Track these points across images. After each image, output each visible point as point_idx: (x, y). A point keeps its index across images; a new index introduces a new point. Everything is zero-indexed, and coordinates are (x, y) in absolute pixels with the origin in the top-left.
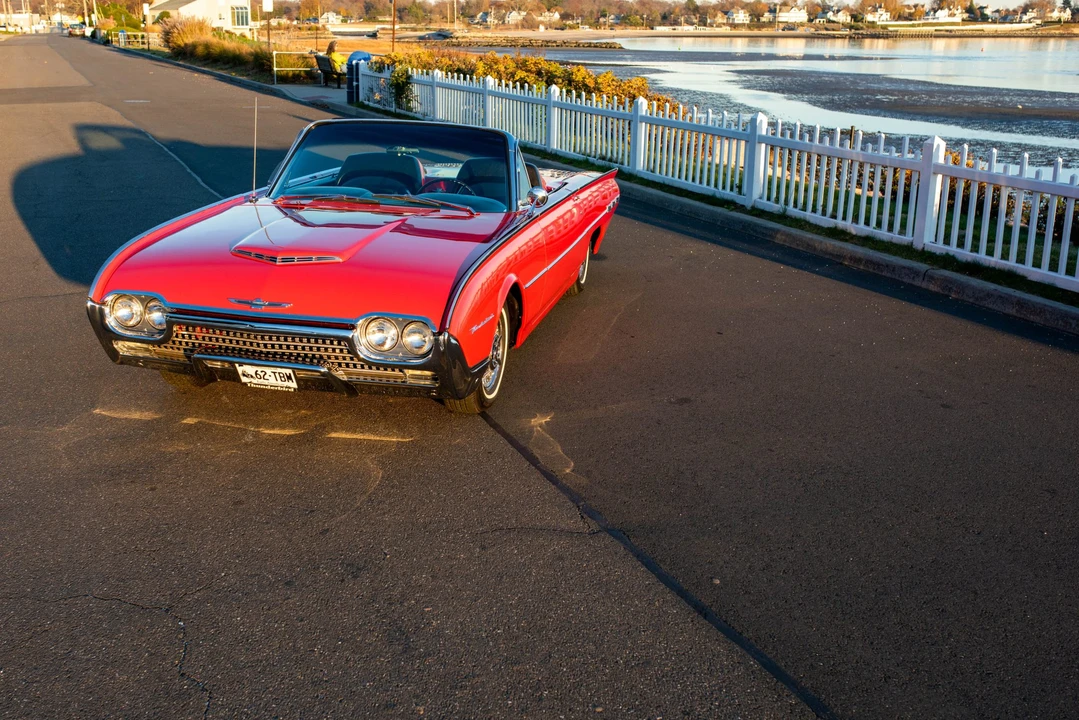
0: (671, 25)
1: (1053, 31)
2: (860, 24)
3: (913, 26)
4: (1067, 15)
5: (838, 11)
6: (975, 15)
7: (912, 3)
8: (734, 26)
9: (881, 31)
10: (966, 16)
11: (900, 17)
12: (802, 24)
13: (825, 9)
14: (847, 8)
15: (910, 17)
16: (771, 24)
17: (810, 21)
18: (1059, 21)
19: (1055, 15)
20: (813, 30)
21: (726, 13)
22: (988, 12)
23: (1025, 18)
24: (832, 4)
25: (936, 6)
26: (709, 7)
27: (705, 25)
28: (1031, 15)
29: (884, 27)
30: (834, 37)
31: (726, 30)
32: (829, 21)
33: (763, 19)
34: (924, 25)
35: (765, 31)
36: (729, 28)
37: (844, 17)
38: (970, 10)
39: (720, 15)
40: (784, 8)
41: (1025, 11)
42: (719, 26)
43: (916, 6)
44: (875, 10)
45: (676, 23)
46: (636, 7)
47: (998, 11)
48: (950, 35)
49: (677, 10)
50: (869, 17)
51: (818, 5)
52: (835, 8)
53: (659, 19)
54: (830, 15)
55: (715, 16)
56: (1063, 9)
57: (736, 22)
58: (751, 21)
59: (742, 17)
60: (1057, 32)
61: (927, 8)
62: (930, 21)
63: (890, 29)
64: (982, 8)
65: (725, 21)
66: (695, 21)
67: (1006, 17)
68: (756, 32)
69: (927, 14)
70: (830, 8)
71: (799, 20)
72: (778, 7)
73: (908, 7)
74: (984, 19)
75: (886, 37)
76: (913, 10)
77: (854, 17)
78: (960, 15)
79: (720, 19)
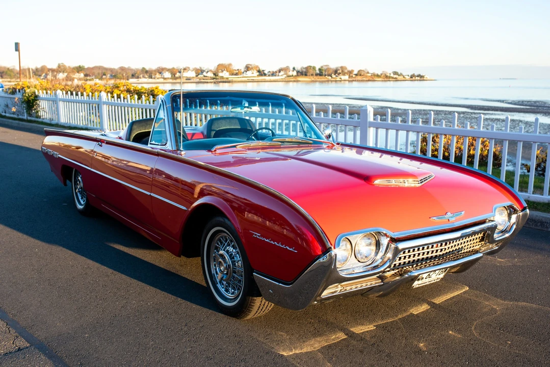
0: (136, 78)
1: (291, 80)
2: (217, 77)
3: (238, 78)
4: (295, 73)
5: (208, 72)
6: (261, 73)
7: (237, 69)
8: (165, 79)
9: (226, 80)
10: (258, 73)
11: (233, 74)
12: (193, 78)
13: (202, 71)
14: (211, 71)
15: (236, 74)
16: (180, 77)
17: (197, 76)
18: (293, 76)
19: (291, 73)
20: (198, 80)
21: (160, 73)
22: (266, 72)
23: (280, 74)
24: (204, 69)
25: (246, 70)
26: (152, 71)
27: (152, 78)
28: (282, 73)
29: (227, 78)
30: (207, 82)
31: (162, 80)
32: (204, 76)
33: (176, 76)
34: (243, 77)
35: (178, 81)
36: (162, 79)
37: (210, 75)
38: (259, 71)
39: (158, 74)
40: (185, 71)
41: (280, 72)
42: (158, 78)
43: (238, 70)
44: (222, 71)
45: (138, 78)
46: (119, 71)
47: (270, 72)
48: (253, 81)
49: (138, 72)
50: (220, 74)
51: (198, 70)
52: (206, 71)
53: (131, 76)
54: (205, 74)
55: (156, 74)
56: (293, 71)
57: (165, 77)
58: (172, 76)
59: (167, 75)
60: (293, 80)
61: (243, 71)
62: (245, 76)
63: (229, 79)
64: (263, 71)
65: (160, 77)
66: (147, 77)
67: (273, 74)
68: (174, 81)
69: (243, 73)
70: (204, 71)
71: (192, 76)
72: (182, 71)
73: (235, 70)
74: (265, 75)
75: (229, 82)
76: (237, 72)
77: (214, 74)
78: (256, 74)
79: (158, 75)
